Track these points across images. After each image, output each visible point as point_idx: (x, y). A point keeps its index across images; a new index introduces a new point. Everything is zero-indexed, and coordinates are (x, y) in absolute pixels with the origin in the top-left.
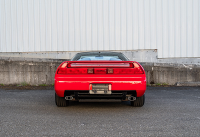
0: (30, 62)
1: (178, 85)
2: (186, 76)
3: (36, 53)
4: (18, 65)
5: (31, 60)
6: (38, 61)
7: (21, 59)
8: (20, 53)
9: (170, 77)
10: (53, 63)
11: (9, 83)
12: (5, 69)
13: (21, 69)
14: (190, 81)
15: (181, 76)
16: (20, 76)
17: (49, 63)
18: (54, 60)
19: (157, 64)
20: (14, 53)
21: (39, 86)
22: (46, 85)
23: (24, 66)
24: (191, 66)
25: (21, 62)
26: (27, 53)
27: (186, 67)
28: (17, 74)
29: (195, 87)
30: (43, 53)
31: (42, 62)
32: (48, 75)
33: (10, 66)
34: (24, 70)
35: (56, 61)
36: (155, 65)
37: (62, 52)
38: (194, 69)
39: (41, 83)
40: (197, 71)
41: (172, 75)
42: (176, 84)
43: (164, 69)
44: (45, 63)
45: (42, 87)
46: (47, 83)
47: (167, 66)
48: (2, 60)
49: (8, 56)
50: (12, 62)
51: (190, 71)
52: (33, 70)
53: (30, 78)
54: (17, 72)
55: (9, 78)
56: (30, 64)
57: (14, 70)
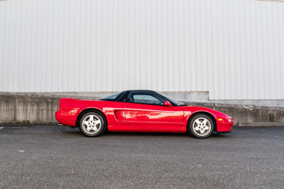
1: (240, 125)
2: (247, 117)
3: (92, 93)
8: (75, 93)
14: (250, 121)
15: (242, 116)
19: (219, 104)
20: (70, 93)
24: (251, 107)
26: (83, 93)
27: (246, 108)
36: (216, 105)
38: (253, 110)
40: (257, 112)
42: (238, 124)
43: (225, 110)
47: (228, 106)
51: (250, 111)
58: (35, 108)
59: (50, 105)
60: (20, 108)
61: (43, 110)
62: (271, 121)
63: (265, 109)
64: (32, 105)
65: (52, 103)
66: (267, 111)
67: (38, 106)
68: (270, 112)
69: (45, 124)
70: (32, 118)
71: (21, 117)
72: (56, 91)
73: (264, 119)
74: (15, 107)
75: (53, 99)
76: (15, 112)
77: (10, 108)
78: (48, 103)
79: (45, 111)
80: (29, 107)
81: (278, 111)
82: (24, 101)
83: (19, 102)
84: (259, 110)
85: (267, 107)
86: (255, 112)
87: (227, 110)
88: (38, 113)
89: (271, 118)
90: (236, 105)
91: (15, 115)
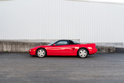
0: (32, 43)
4: (28, 45)
8: (27, 40)
11: (24, 51)
12: (23, 46)
13: (29, 46)
17: (40, 44)
23: (30, 45)
26: (30, 40)
28: (28, 48)
30: (36, 40)
31: (37, 44)
33: (25, 45)
37: (43, 40)
48: (22, 43)
49: (24, 41)
50: (26, 43)
54: (27, 47)
55: (24, 49)
57: (26, 46)
58: (10, 46)
59: (16, 45)
60: (5, 46)
61: (13, 47)
62: (99, 51)
64: (9, 45)
65: (17, 44)
66: (97, 47)
67: (12, 45)
68: (99, 48)
69: (14, 52)
70: (9, 50)
71: (5, 50)
72: (19, 39)
74: (3, 46)
75: (17, 43)
76: (3, 48)
77: (1, 46)
78: (15, 44)
79: (14, 48)
80: (8, 46)
82: (6, 44)
83: (4, 44)
88: (12, 48)
91: (3, 49)
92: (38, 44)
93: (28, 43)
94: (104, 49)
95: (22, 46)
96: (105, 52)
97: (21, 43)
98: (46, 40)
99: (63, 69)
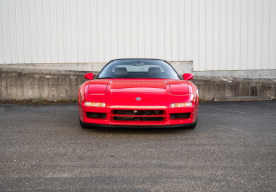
0: (47, 74)
1: (215, 100)
2: (224, 90)
3: (53, 64)
4: (34, 78)
5: (48, 72)
6: (57, 73)
7: (36, 71)
8: (33, 65)
9: (207, 91)
10: (74, 76)
11: (22, 98)
12: (19, 82)
13: (36, 82)
14: (229, 95)
15: (219, 90)
16: (36, 90)
17: (69, 75)
18: (75, 72)
20: (27, 65)
21: (58, 102)
22: (66, 100)
23: (40, 79)
24: (231, 79)
25: (37, 74)
26: (43, 65)
27: (224, 80)
28: (33, 88)
29: (234, 102)
30: (60, 65)
31: (62, 75)
32: (68, 89)
33: (24, 79)
34: (41, 83)
35: (77, 74)
37: (83, 64)
38: (233, 82)
39: (60, 99)
40: (236, 85)
41: (209, 89)
42: (213, 99)
43: (200, 83)
44: (64, 75)
45: (62, 103)
46: (67, 99)
47: (204, 79)
48: (15, 72)
49: (22, 67)
50: (26, 74)
51: (229, 84)
52: (51, 83)
53: (47, 93)
54: (32, 86)
55: (23, 92)
56: (47, 77)
57: (28, 83)
62: (253, 95)
63: (247, 81)
66: (249, 83)
68: (254, 85)
72: (10, 63)
73: (245, 93)
81: (262, 83)
84: (239, 83)
85: (249, 79)
86: (235, 86)
87: (202, 83)
89: (254, 91)
90: (213, 77)
92: (65, 75)
93: (34, 73)
94: (269, 88)
95: (14, 83)
96: (272, 98)
97: (12, 72)
98: (92, 64)
99: (126, 166)
